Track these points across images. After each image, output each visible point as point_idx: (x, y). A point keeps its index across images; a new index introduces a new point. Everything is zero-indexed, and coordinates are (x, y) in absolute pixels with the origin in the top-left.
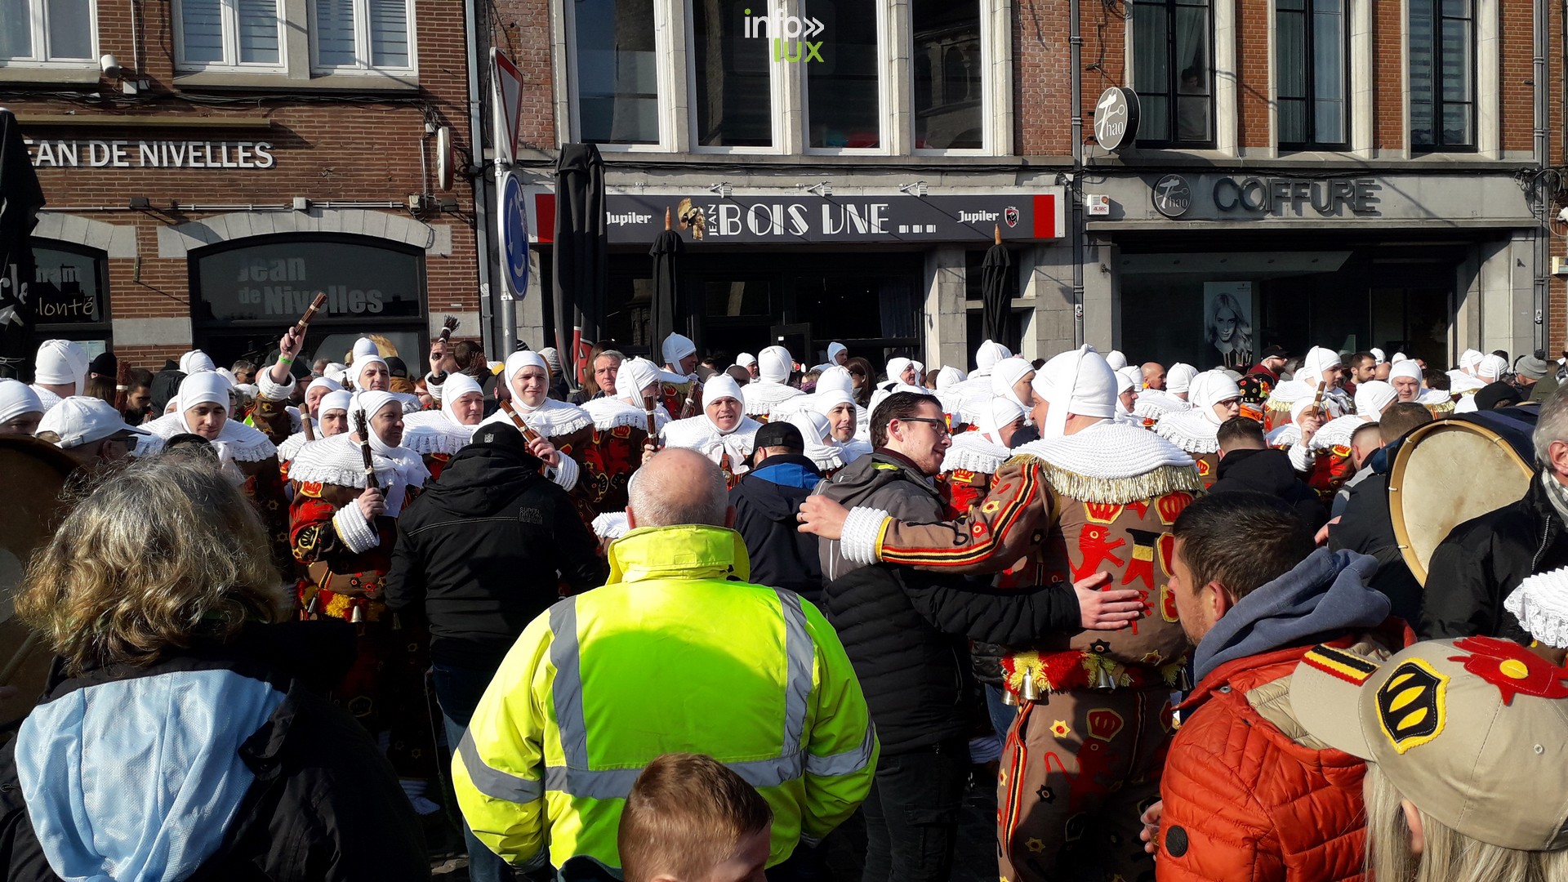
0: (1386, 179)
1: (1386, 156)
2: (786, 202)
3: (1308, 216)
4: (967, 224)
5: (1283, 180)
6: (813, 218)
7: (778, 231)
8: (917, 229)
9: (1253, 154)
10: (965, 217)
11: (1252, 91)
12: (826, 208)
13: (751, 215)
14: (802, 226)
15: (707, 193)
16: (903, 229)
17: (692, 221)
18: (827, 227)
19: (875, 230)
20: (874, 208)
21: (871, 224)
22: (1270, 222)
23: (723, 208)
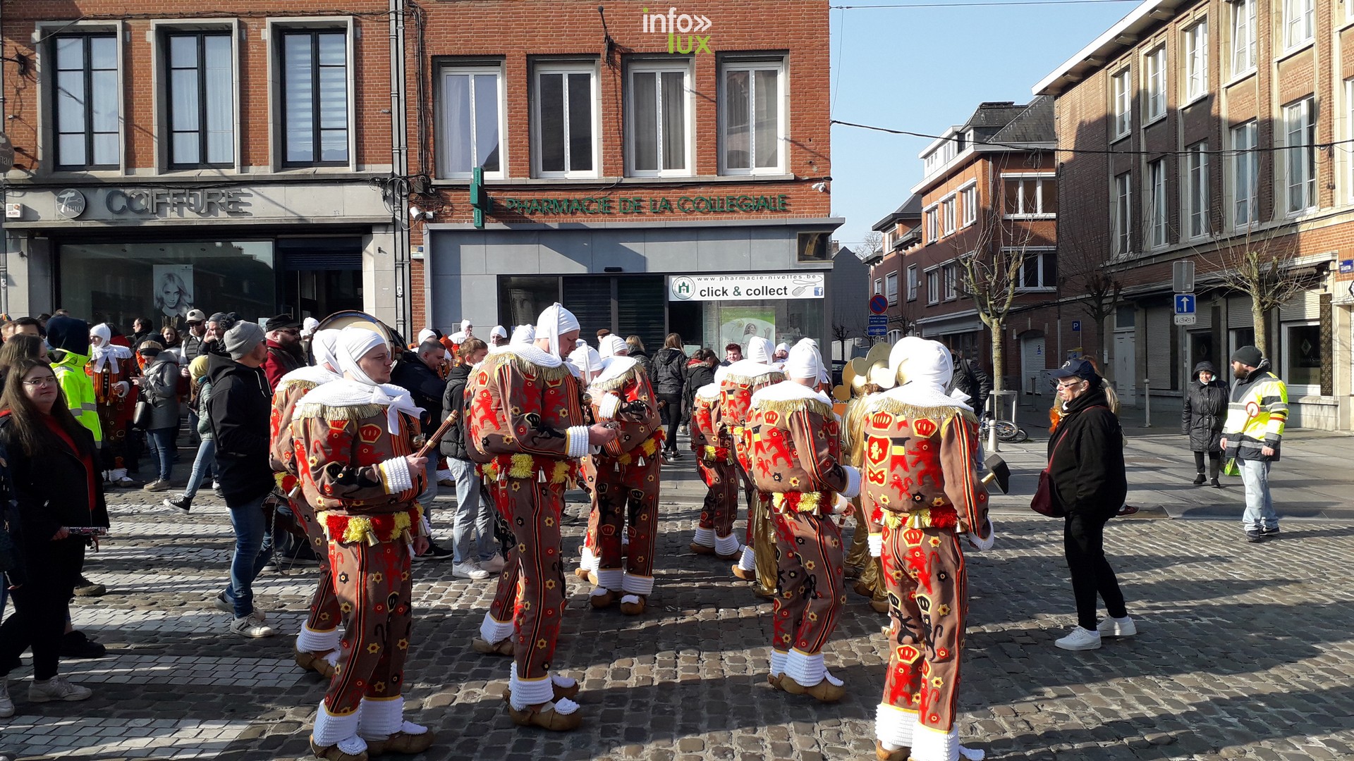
0: (256, 189)
1: (254, 171)
3: (190, 217)
5: (165, 191)
9: (142, 173)
11: (140, 128)
22: (158, 222)
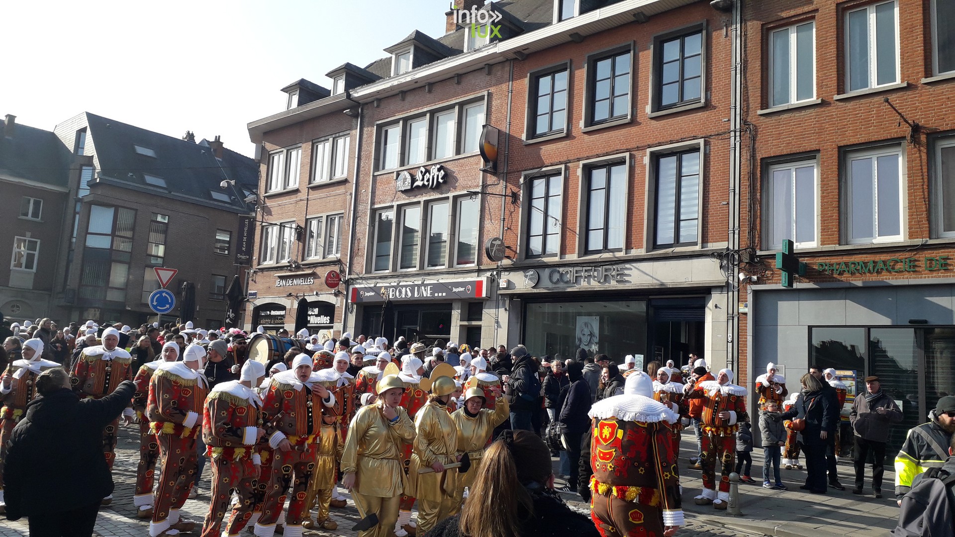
0: (634, 264)
1: (634, 253)
2: (406, 286)
4: (455, 292)
5: (580, 269)
6: (412, 292)
7: (403, 296)
8: (440, 294)
9: (569, 257)
10: (455, 290)
11: (570, 230)
12: (416, 288)
13: (397, 291)
14: (410, 294)
15: (388, 285)
16: (436, 295)
17: (384, 294)
18: (416, 295)
19: (428, 295)
20: (429, 287)
21: (427, 293)
22: (576, 288)
23: (391, 289)
